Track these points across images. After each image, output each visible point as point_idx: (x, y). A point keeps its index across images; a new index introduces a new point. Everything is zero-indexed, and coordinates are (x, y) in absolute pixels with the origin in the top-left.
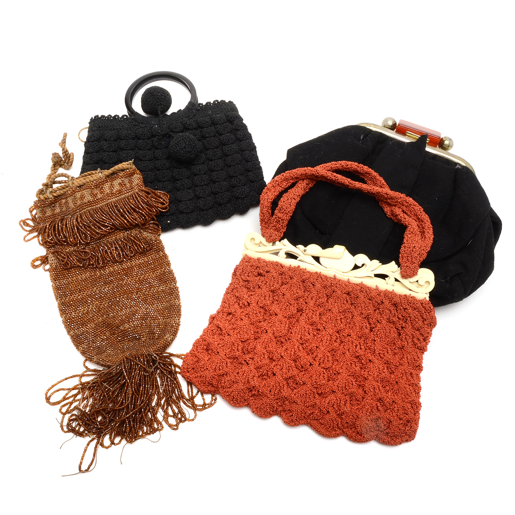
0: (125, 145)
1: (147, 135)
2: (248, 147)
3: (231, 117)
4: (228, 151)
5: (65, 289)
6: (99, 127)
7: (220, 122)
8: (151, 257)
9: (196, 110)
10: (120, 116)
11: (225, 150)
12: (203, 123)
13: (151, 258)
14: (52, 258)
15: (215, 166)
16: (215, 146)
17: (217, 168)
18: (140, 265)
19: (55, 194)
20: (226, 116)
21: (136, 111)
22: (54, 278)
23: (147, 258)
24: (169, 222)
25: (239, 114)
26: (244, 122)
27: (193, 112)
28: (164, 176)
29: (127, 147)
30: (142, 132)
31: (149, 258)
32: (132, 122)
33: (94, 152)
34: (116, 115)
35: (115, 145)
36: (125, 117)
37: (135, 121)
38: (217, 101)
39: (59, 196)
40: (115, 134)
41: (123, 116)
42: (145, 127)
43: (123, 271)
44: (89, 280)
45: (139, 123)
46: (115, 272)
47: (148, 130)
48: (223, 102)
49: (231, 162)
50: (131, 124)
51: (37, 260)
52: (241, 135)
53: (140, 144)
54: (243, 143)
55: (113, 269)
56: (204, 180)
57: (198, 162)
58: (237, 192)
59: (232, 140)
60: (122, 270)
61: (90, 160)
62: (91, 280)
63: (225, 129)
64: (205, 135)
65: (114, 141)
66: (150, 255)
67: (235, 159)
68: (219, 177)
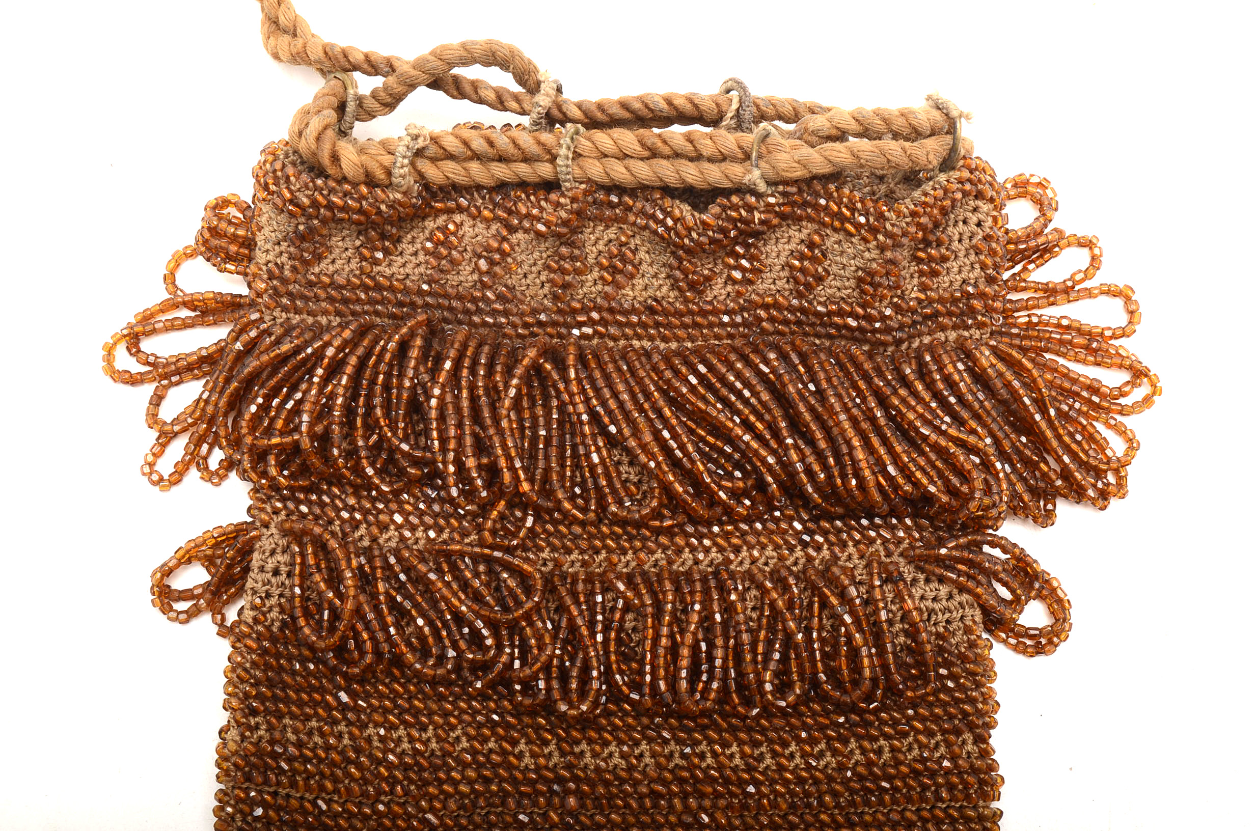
5: (293, 784)
8: (893, 749)
13: (887, 755)
14: (279, 557)
18: (801, 781)
19: (432, 172)
22: (247, 695)
23: (864, 751)
31: (879, 752)
39: (453, 189)
43: (685, 796)
44: (455, 783)
46: (636, 783)
51: (186, 558)
55: (623, 756)
60: (682, 781)
62: (464, 788)
66: (887, 737)
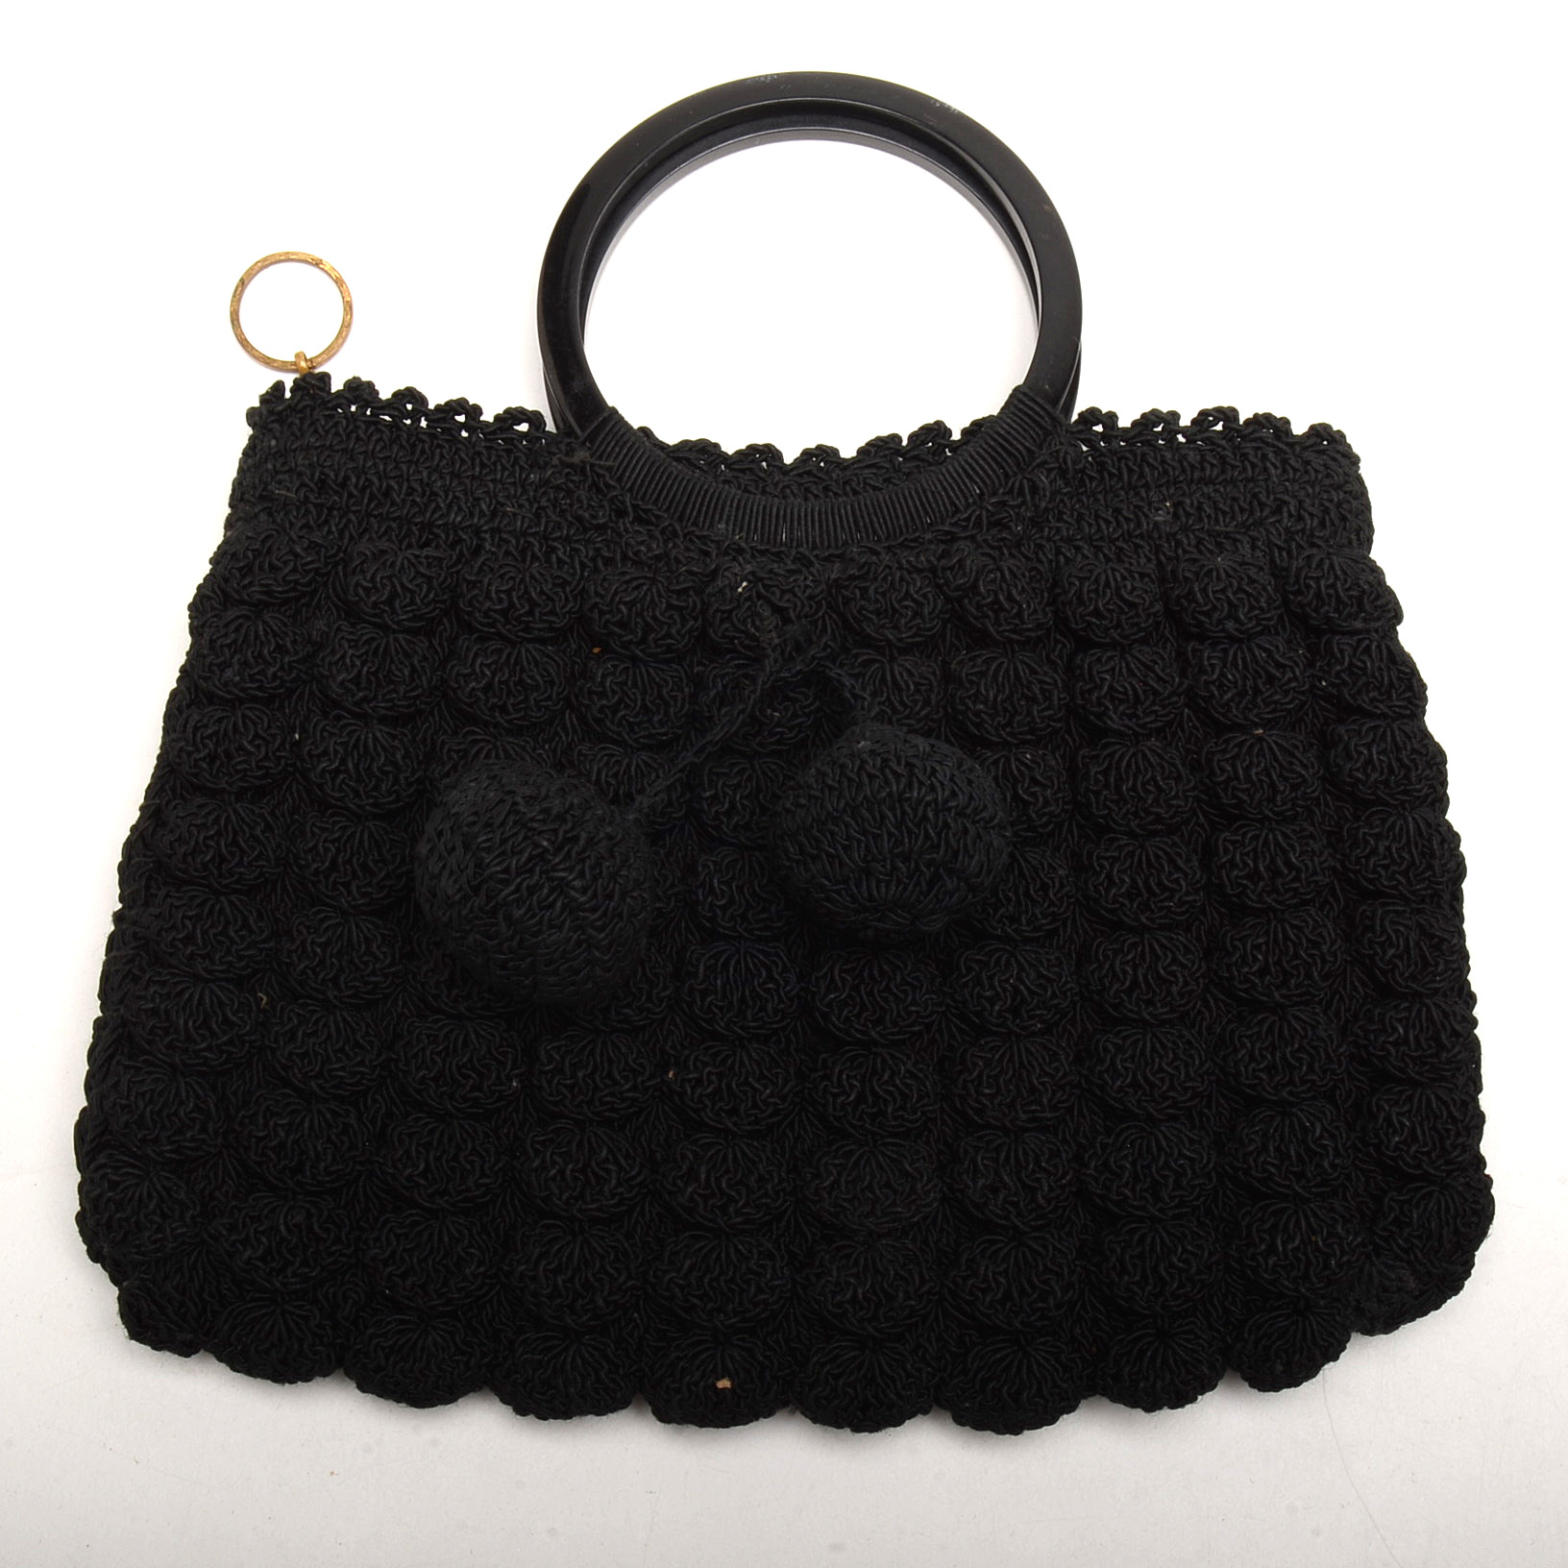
0: (487, 689)
1: (669, 635)
2: (1405, 873)
3: (1318, 595)
4: (1254, 876)
6: (322, 484)
7: (1230, 625)
9: (1063, 472)
10: (488, 416)
11: (1233, 865)
12: (1097, 613)
15: (1135, 983)
16: (1159, 819)
17: (1150, 1003)
20: (1279, 573)
21: (610, 400)
24: (724, 1384)
25: (1380, 553)
26: (1408, 636)
27: (1035, 489)
28: (742, 1000)
29: (503, 709)
30: (630, 605)
32: (569, 493)
33: (254, 699)
34: (460, 405)
35: (413, 670)
36: (524, 427)
37: (594, 484)
38: (1228, 414)
40: (429, 579)
41: (514, 415)
42: (658, 558)
45: (621, 513)
47: (679, 593)
48: (1268, 427)
49: (1263, 972)
50: (555, 503)
52: (1370, 761)
53: (602, 695)
54: (1378, 837)
56: (1033, 1090)
57: (1013, 919)
58: (1272, 1249)
59: (1294, 788)
61: (212, 758)
63: (1257, 691)
64: (1099, 716)
65: (408, 631)
67: (1296, 956)
68: (1152, 1085)
